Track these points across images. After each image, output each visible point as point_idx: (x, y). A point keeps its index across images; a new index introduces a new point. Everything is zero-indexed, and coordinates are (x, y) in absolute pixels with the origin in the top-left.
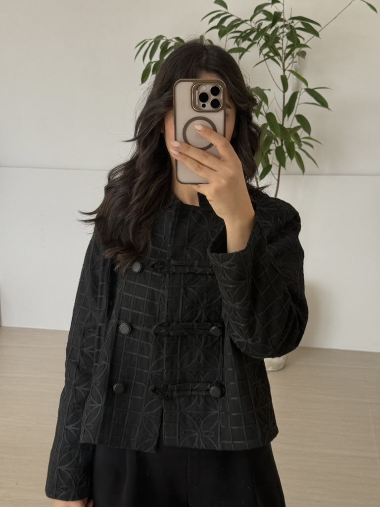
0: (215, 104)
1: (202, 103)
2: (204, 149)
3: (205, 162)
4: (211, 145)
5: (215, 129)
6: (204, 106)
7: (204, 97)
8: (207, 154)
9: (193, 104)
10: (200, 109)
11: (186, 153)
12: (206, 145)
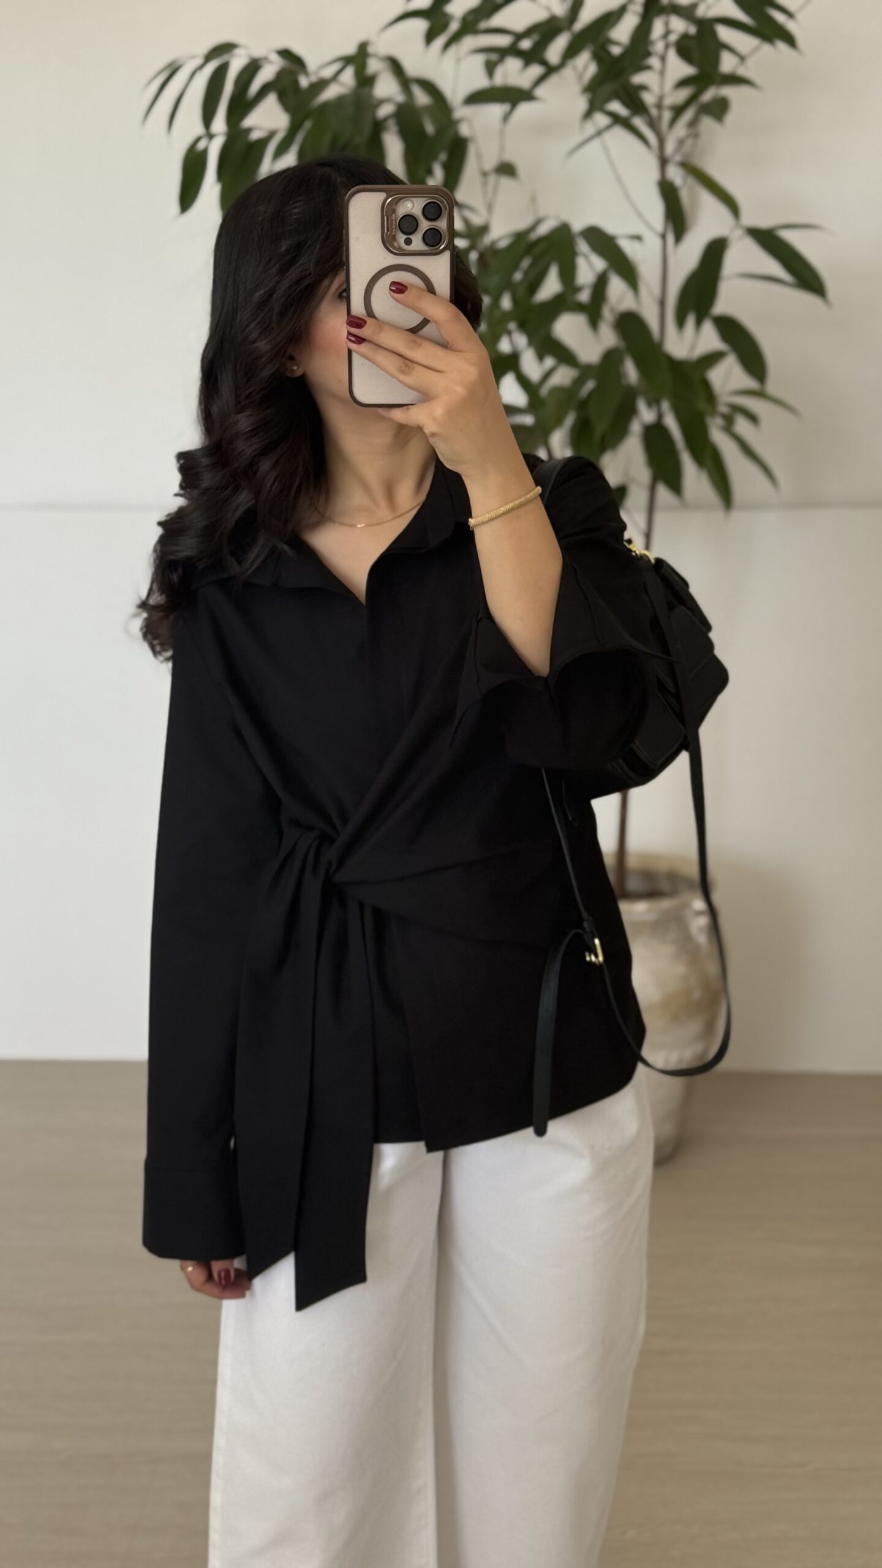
0: (433, 239)
1: (405, 237)
2: (414, 331)
3: (417, 354)
4: (425, 322)
5: (431, 289)
6: (408, 242)
7: (408, 224)
8: (419, 340)
9: (388, 242)
10: (400, 248)
11: (375, 339)
12: (414, 320)
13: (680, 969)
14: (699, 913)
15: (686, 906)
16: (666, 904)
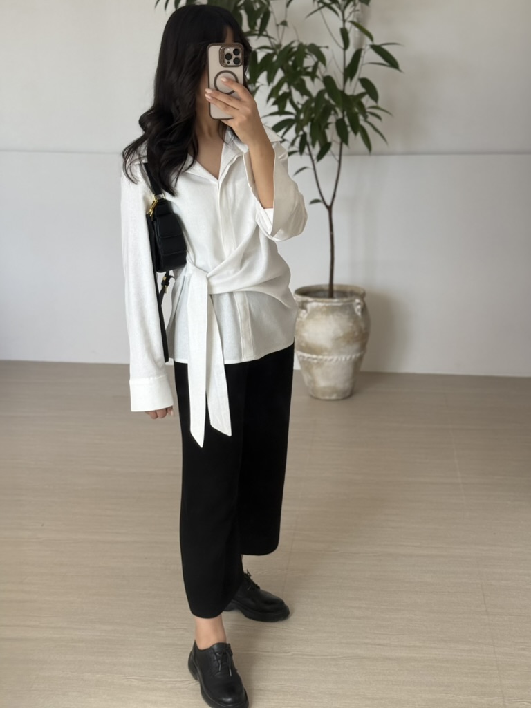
0: (237, 62)
1: (226, 61)
3: (231, 104)
6: (229, 62)
7: (228, 56)
8: (231, 98)
9: (222, 63)
10: (226, 65)
13: (350, 324)
14: (359, 304)
15: (353, 301)
16: (345, 300)
